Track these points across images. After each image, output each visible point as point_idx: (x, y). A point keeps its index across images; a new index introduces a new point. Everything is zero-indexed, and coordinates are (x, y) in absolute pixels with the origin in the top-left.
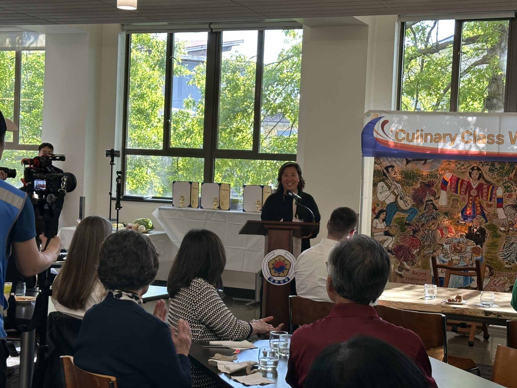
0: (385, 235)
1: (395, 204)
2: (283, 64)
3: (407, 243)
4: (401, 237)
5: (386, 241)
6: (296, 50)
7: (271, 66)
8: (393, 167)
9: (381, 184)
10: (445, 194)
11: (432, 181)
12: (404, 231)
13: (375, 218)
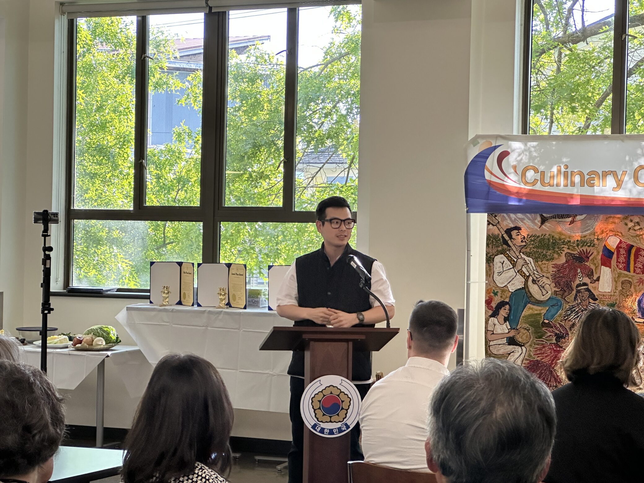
0: (509, 344)
1: (524, 291)
2: (333, 66)
3: (546, 356)
4: (537, 346)
5: (512, 354)
6: (353, 43)
7: (314, 70)
8: (518, 228)
9: (499, 258)
10: (608, 274)
11: (587, 250)
12: (540, 337)
13: (491, 316)
